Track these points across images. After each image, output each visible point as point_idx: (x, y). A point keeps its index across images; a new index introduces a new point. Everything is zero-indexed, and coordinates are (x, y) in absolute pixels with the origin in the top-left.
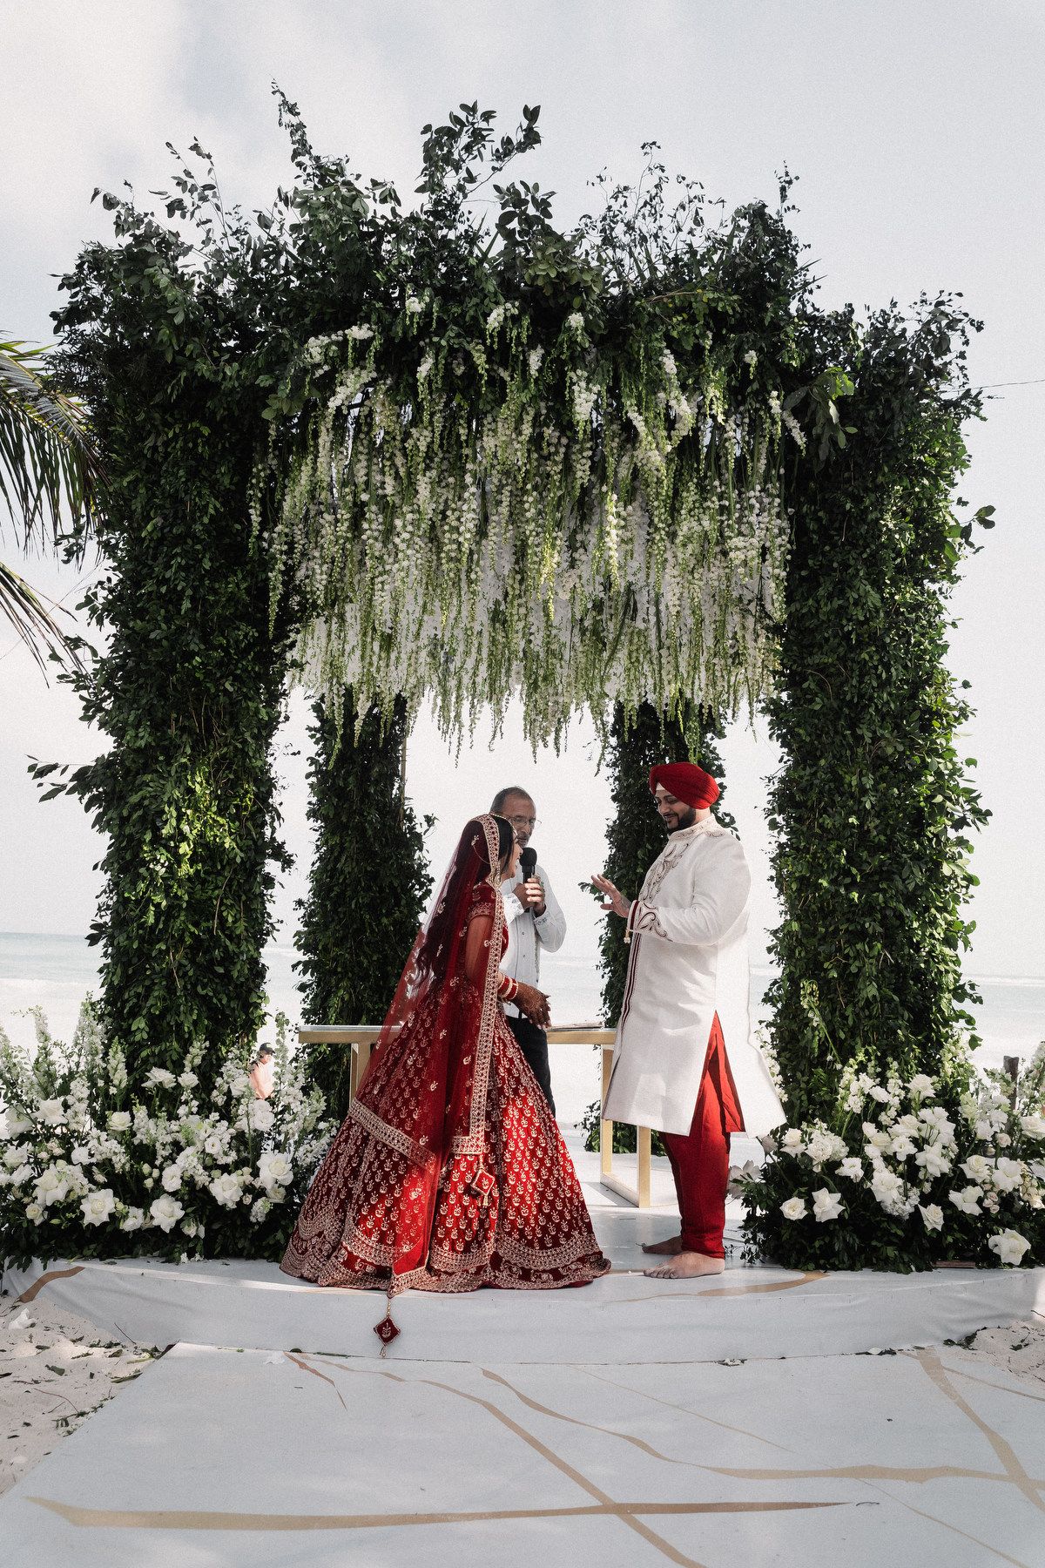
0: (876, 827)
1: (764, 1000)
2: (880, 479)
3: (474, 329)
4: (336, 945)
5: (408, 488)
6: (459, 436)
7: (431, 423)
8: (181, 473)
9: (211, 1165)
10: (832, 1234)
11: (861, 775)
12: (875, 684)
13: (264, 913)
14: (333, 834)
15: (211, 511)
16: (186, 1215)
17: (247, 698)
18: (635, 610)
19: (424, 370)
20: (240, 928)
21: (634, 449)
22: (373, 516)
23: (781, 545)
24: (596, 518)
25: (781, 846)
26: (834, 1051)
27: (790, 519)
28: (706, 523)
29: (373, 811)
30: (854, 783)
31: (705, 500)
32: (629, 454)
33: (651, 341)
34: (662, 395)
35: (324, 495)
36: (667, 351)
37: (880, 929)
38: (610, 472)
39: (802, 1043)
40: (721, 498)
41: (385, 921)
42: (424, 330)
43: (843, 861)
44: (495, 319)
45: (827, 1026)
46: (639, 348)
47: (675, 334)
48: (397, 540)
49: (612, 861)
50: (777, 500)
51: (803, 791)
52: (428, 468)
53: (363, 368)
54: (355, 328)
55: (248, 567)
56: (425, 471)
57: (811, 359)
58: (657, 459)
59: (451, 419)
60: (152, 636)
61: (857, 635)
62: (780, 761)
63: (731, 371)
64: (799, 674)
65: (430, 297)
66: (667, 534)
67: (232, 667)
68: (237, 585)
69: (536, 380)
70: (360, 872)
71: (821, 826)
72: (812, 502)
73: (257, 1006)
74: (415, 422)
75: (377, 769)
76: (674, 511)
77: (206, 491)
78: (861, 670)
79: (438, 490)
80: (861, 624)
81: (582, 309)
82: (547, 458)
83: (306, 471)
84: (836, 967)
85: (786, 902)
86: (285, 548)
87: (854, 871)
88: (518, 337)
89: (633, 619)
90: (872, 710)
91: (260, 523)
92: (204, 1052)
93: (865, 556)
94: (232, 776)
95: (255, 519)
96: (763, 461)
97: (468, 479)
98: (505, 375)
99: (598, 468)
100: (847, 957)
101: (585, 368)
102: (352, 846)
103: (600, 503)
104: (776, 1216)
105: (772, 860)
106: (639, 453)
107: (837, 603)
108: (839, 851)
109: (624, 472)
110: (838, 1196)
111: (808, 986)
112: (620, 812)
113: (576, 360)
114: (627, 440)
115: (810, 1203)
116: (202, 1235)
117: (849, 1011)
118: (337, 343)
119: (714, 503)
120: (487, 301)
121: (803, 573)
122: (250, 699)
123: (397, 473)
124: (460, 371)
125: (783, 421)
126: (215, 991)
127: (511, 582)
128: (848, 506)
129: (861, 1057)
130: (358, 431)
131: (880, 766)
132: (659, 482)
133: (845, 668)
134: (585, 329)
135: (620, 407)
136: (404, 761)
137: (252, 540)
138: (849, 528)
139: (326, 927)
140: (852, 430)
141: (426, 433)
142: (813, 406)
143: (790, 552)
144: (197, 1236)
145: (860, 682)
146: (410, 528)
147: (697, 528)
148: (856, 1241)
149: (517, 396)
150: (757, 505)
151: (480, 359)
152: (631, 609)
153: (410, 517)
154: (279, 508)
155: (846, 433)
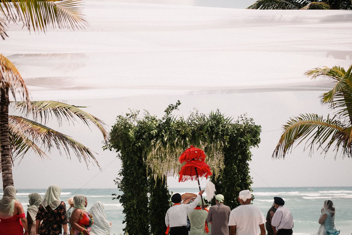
5: (165, 155)
8: (132, 154)
12: (236, 180)
15: (137, 160)
20: (146, 221)
23: (223, 159)
50: (222, 152)
55: (143, 167)
60: (130, 179)
77: (136, 157)
94: (143, 199)
95: (144, 160)
102: (157, 199)
122: (145, 187)
137: (143, 163)
138: (232, 156)
153: (166, 160)
154: (147, 158)
155: (229, 146)
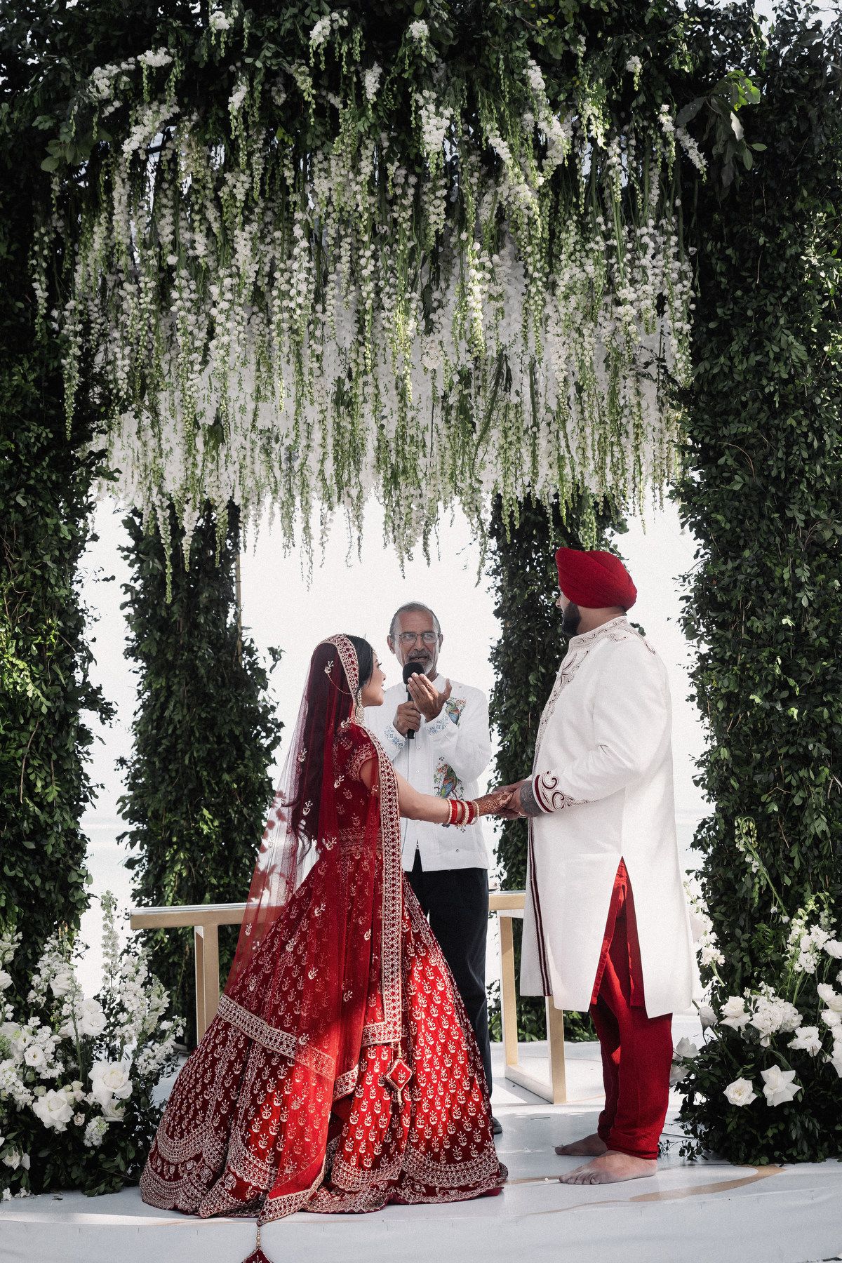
0: (816, 628)
1: (693, 845)
2: (799, 205)
3: (294, 47)
4: (170, 811)
5: (223, 246)
6: (284, 179)
7: (249, 165)
9: (34, 1081)
10: (787, 1120)
11: (794, 566)
12: (805, 455)
13: (80, 773)
14: (158, 675)
16: (6, 1142)
17: (43, 513)
18: (509, 379)
19: (236, 100)
20: (53, 794)
21: (498, 184)
22: (184, 283)
23: (681, 294)
24: (456, 271)
25: (702, 658)
26: (779, 901)
27: (692, 260)
28: (590, 268)
29: (204, 645)
30: (786, 576)
31: (588, 240)
32: (491, 191)
33: (511, 51)
34: (528, 116)
35: (123, 262)
36: (532, 62)
37: (826, 751)
38: (470, 215)
39: (740, 895)
40: (607, 236)
41: (226, 777)
42: (234, 51)
43: (778, 671)
44: (319, 32)
45: (769, 871)
46: (498, 59)
47: (540, 40)
48: (214, 312)
49: (499, 689)
50: (674, 239)
51: (725, 590)
52: (247, 221)
53: (163, 102)
54: (149, 53)
55: (36, 354)
56: (243, 225)
57: (706, 63)
58: (526, 195)
59: (274, 161)
61: (781, 396)
62: (696, 557)
63: (610, 82)
64: (714, 447)
65: (239, 10)
66: (546, 285)
67: (23, 477)
68: (24, 377)
69: (375, 106)
70: (192, 720)
71: (749, 631)
72: (717, 238)
73: (78, 887)
74: (230, 165)
75: (206, 594)
76: (551, 256)
78: (787, 438)
79: (262, 247)
80: (785, 382)
81: (425, 16)
82: (392, 202)
83: (99, 232)
84: (777, 800)
85: (712, 725)
86: (79, 327)
87: (792, 682)
88: (350, 53)
89: (507, 389)
90: (803, 487)
91: (47, 300)
92: (17, 945)
93: (785, 300)
94: (30, 610)
95: (41, 294)
96: (656, 192)
97: (298, 231)
98: (336, 101)
99: (456, 211)
100: (789, 786)
101: (433, 87)
102: (181, 690)
103: (460, 254)
104: (718, 1103)
105: (692, 675)
106: (503, 189)
107: (754, 359)
108: (772, 660)
109: (487, 214)
110: (792, 1074)
111: (744, 824)
112: (505, 629)
113: (422, 78)
114: (489, 175)
115: (759, 1085)
116: (27, 1165)
117: (794, 853)
118: (127, 73)
119: (599, 245)
120: (307, 12)
121: (712, 325)
122: (48, 515)
123: (209, 229)
124: (281, 99)
125: (677, 141)
126: (24, 871)
127: (354, 356)
128: (761, 241)
129: (811, 905)
130: (160, 180)
131: (817, 554)
132: (532, 222)
133: (768, 436)
134: (430, 39)
135: (479, 132)
136: (239, 582)
137: (39, 320)
138: (765, 266)
139: (156, 790)
140: (760, 147)
141: (243, 178)
142: (712, 121)
143: (693, 300)
144: (21, 1168)
145: (788, 454)
146: (229, 296)
147: (580, 276)
148: (815, 1126)
149: (350, 126)
150: (652, 244)
151: (305, 84)
152: (504, 377)
153: (227, 281)
154: (69, 280)
155: (753, 151)
